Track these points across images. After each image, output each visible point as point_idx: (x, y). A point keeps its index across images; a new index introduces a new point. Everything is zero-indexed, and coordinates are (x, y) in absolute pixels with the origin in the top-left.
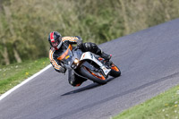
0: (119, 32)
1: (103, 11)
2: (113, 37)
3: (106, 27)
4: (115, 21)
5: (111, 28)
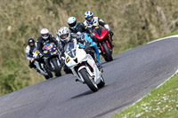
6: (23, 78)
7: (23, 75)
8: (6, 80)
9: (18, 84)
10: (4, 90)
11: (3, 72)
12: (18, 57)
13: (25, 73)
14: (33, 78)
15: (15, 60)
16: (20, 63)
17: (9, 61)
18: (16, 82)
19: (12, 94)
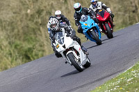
6: (40, 51)
7: (39, 48)
8: (26, 52)
10: (24, 60)
11: (24, 45)
12: (35, 34)
13: (41, 46)
14: (47, 51)
15: (33, 36)
16: (37, 39)
17: (28, 37)
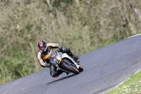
0: (30, 69)
1: (17, 53)
2: (25, 74)
3: (20, 66)
4: (27, 61)
5: (24, 67)
6: (29, 67)
7: (29, 64)
8: (16, 68)
9: (25, 71)
10: (14, 76)
11: (13, 61)
12: (25, 49)
13: (31, 62)
14: (37, 67)
15: (23, 52)
16: (27, 55)
18: (24, 70)
19: (20, 79)
